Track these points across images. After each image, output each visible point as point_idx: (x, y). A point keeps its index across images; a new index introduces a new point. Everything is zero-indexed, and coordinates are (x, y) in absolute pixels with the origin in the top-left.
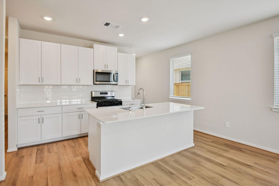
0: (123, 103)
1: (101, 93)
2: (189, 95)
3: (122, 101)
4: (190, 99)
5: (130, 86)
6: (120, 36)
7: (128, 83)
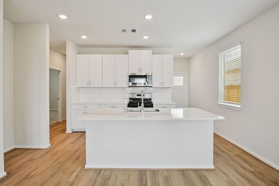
0: (154, 106)
1: (138, 95)
2: (239, 101)
3: (153, 104)
4: (239, 106)
5: (169, 89)
6: (144, 39)
7: (164, 85)
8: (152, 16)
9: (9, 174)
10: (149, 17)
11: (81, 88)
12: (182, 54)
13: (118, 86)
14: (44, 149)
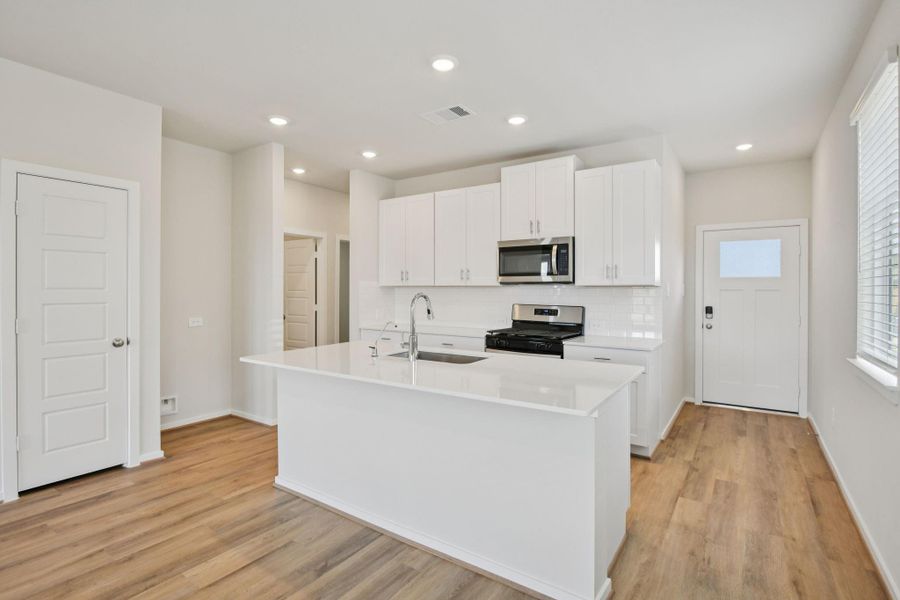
0: (566, 347)
1: (537, 312)
6: (514, 126)
7: (616, 277)
8: (453, 61)
9: (168, 457)
10: (443, 65)
11: (396, 289)
12: (744, 147)
13: (474, 281)
14: (267, 426)
